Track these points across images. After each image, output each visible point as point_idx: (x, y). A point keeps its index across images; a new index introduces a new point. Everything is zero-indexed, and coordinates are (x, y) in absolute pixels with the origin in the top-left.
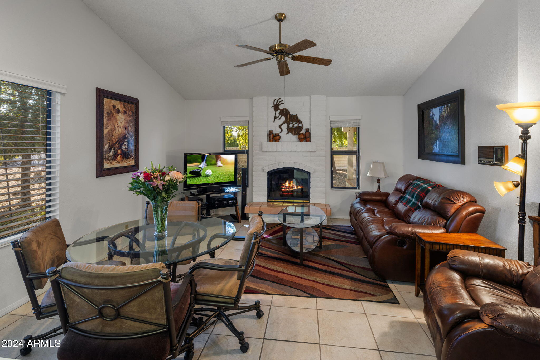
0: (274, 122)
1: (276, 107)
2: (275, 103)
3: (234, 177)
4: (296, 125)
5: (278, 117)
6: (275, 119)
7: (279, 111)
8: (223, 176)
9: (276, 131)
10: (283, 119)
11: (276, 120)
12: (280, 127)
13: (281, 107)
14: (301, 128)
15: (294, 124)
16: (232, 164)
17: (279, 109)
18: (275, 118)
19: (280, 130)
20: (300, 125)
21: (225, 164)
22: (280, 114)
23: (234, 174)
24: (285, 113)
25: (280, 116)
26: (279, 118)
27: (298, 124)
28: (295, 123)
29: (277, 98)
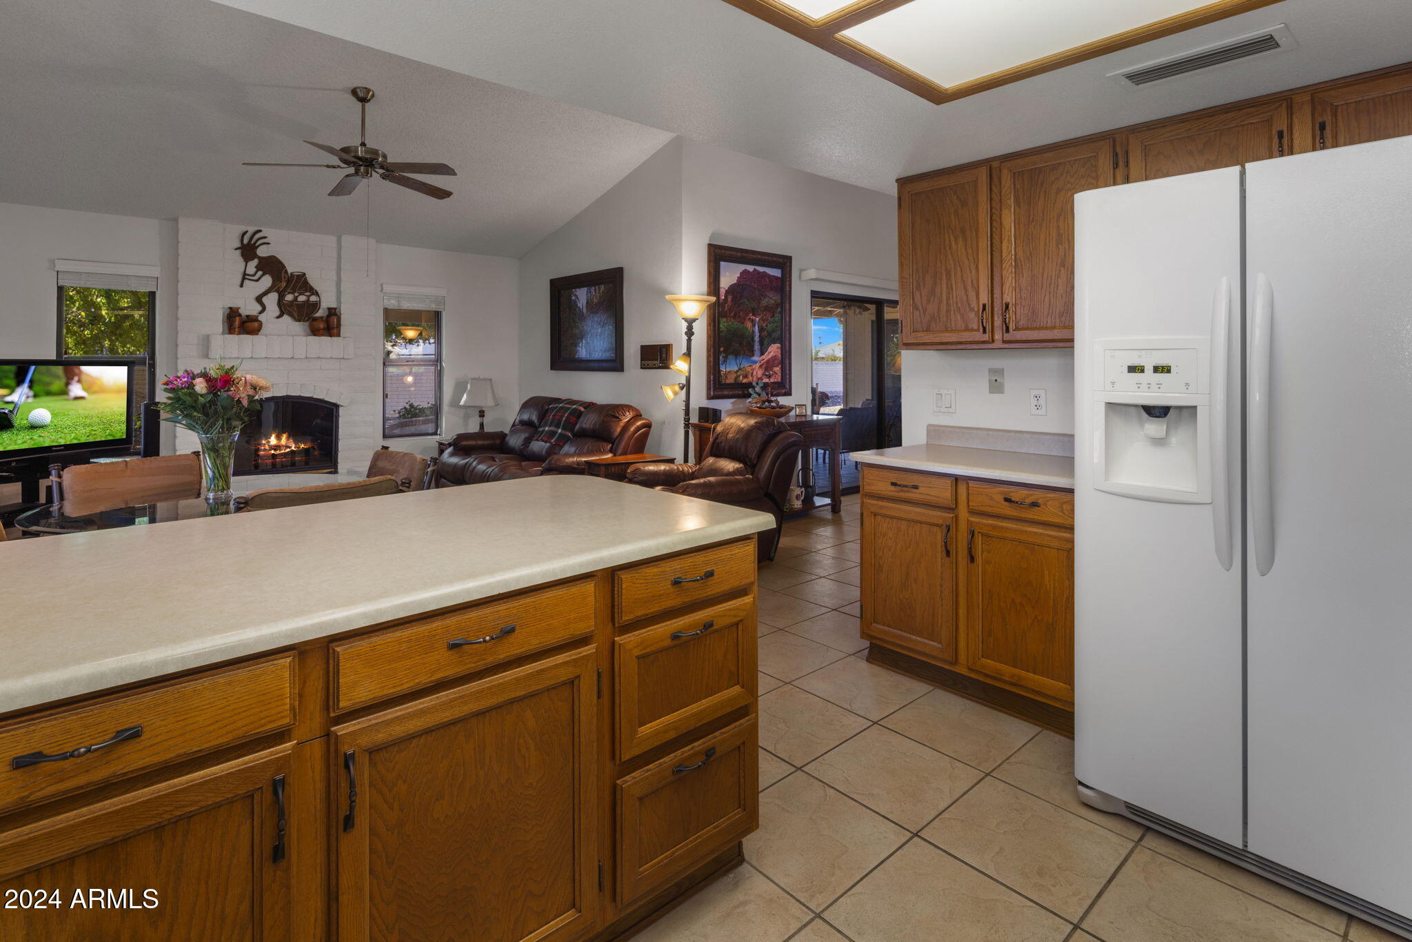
0: (242, 286)
1: (248, 250)
2: (245, 241)
3: (124, 427)
4: (302, 298)
5: (254, 275)
6: (244, 279)
7: (255, 262)
8: (90, 425)
9: (249, 308)
10: (267, 281)
11: (246, 282)
12: (259, 299)
13: (262, 252)
14: (316, 306)
15: (296, 294)
16: (119, 391)
17: (254, 256)
18: (245, 276)
19: (259, 308)
20: (313, 298)
21: (94, 393)
22: (258, 268)
23: (124, 418)
24: (272, 266)
25: (260, 273)
26: (256, 278)
27: (309, 296)
28: (300, 294)
29: (251, 230)
